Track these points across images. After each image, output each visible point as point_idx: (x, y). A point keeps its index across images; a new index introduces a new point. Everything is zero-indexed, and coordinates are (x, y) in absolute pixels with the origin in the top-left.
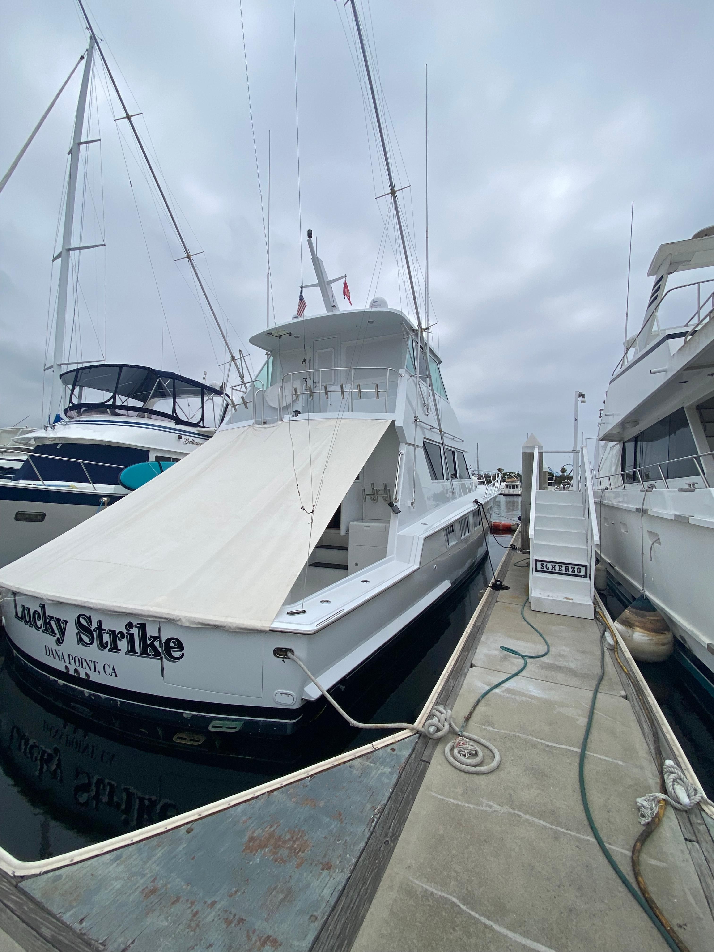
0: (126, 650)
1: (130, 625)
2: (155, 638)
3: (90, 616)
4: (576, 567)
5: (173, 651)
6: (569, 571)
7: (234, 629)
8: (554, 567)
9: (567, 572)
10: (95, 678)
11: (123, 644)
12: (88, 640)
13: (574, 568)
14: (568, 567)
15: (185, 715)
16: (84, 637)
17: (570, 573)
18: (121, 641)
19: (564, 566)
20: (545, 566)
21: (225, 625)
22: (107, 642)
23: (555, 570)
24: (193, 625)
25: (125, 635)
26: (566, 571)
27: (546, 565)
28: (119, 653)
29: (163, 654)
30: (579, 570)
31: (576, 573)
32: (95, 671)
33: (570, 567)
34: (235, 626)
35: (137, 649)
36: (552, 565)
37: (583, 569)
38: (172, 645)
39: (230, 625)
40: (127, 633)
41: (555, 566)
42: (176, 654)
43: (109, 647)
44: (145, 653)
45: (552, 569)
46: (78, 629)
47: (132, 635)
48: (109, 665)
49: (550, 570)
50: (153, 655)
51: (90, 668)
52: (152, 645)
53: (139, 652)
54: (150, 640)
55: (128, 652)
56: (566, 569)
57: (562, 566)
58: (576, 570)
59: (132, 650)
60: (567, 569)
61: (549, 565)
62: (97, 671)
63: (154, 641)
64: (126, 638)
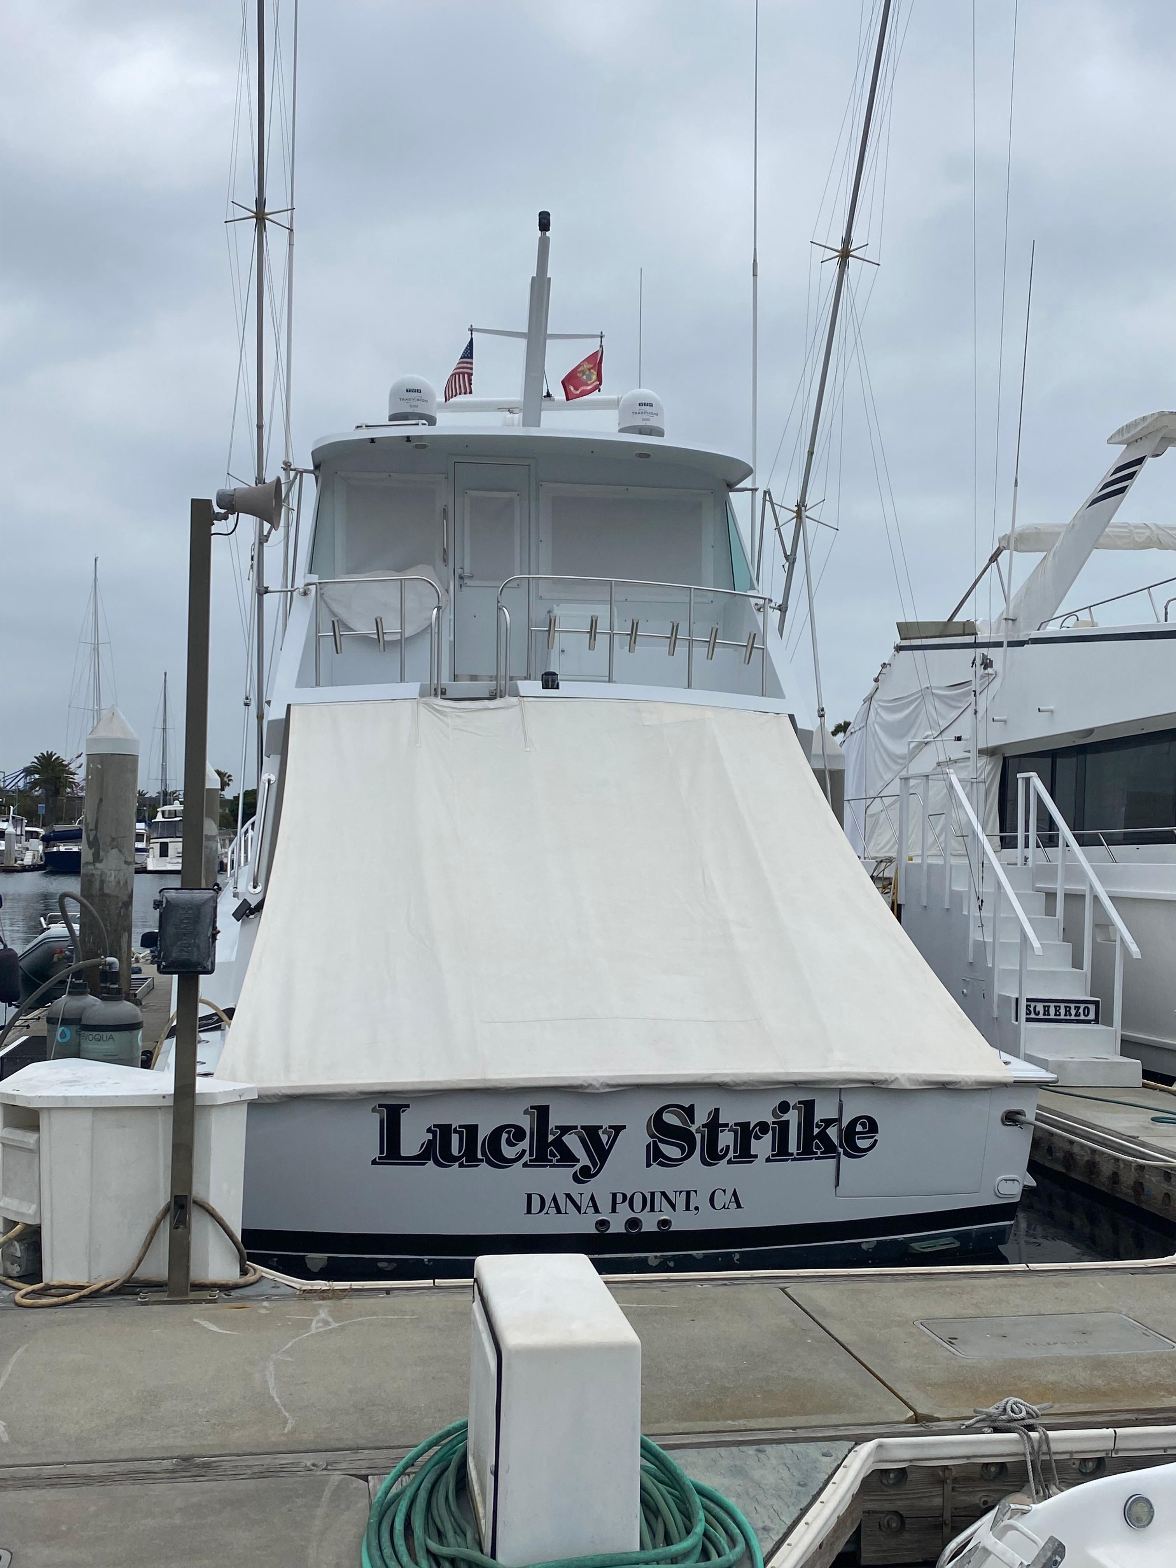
0: (769, 1153)
1: (784, 1107)
2: (828, 1122)
3: (692, 1106)
4: (1082, 1006)
5: (859, 1138)
6: (1070, 1015)
7: (972, 1085)
8: (1046, 1010)
9: (1068, 1017)
10: (681, 1222)
11: (762, 1146)
12: (678, 1150)
13: (1079, 1008)
14: (1070, 1008)
15: (864, 1247)
16: (665, 1149)
17: (1073, 1017)
18: (758, 1138)
19: (1062, 1005)
20: (1032, 1009)
21: (960, 1080)
22: (728, 1147)
23: (1049, 1015)
24: (915, 1085)
25: (771, 1125)
26: (1066, 1015)
27: (1035, 1007)
28: (751, 1162)
29: (841, 1146)
30: (1087, 1012)
31: (1082, 1017)
32: (688, 1208)
33: (1072, 1006)
34: (973, 1079)
35: (792, 1147)
36: (1044, 1007)
37: (1092, 1008)
38: (859, 1128)
39: (966, 1079)
40: (774, 1123)
41: (1049, 1007)
42: (862, 1144)
43: (731, 1154)
44: (806, 1151)
45: (1044, 1015)
46: (652, 1136)
47: (784, 1126)
48: (724, 1191)
49: (1041, 1016)
50: (822, 1153)
51: (673, 1206)
52: (823, 1136)
53: (795, 1153)
54: (818, 1126)
55: (773, 1155)
56: (1066, 1011)
57: (1060, 1007)
58: (1081, 1011)
59: (781, 1152)
60: (1068, 1011)
61: (1040, 1007)
62: (692, 1207)
63: (827, 1127)
64: (771, 1132)
